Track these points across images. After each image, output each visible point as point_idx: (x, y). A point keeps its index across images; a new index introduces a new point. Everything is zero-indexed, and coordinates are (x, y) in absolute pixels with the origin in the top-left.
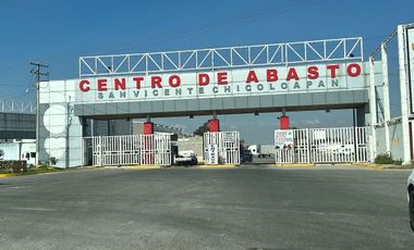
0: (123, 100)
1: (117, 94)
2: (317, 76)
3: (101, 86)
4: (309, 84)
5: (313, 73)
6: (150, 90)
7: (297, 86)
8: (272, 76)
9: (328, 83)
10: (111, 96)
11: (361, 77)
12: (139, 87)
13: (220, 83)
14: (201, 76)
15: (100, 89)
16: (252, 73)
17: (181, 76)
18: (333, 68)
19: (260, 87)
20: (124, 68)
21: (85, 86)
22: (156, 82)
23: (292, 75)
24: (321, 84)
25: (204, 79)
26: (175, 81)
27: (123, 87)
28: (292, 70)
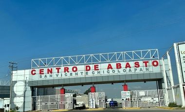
0: (51, 78)
1: (48, 75)
2: (139, 66)
3: (41, 72)
4: (136, 70)
5: (137, 65)
6: (63, 74)
7: (130, 71)
8: (119, 66)
9: (144, 69)
10: (46, 76)
11: (159, 67)
12: (58, 72)
13: (95, 69)
14: (87, 67)
15: (40, 73)
16: (110, 65)
17: (78, 67)
18: (146, 63)
19: (114, 71)
20: (52, 64)
21: (34, 72)
22: (66, 70)
23: (128, 66)
24: (141, 70)
25: (88, 68)
26: (75, 69)
27: (51, 72)
28: (128, 64)
